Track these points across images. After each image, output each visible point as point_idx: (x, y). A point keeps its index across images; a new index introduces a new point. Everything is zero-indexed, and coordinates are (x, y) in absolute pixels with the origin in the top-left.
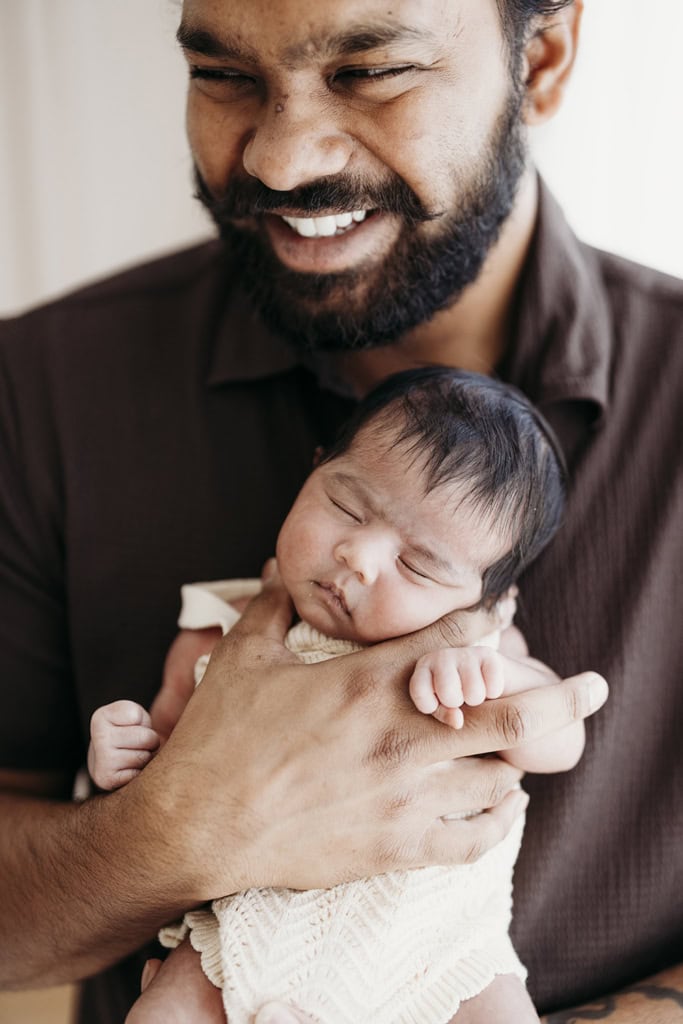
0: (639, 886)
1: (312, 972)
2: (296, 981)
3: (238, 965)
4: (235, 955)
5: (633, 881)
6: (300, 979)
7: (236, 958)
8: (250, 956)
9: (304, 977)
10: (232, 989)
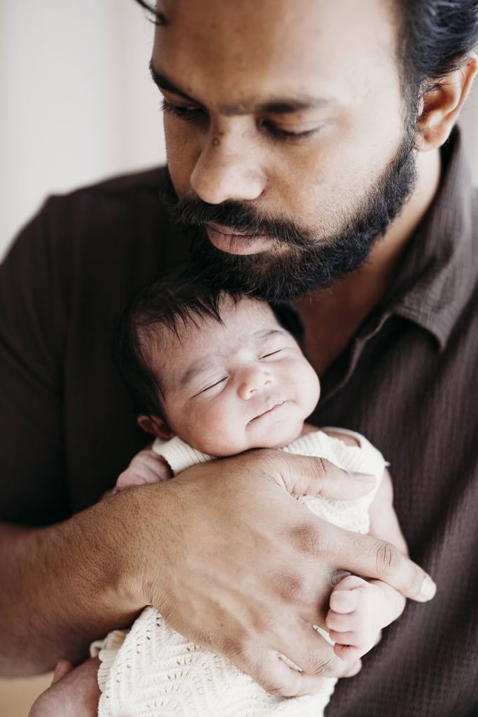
0: (430, 698)
1: (166, 703)
2: (153, 706)
3: (118, 682)
4: (118, 673)
5: (426, 692)
6: (156, 705)
7: (119, 675)
8: (128, 677)
9: (159, 705)
10: (107, 697)
